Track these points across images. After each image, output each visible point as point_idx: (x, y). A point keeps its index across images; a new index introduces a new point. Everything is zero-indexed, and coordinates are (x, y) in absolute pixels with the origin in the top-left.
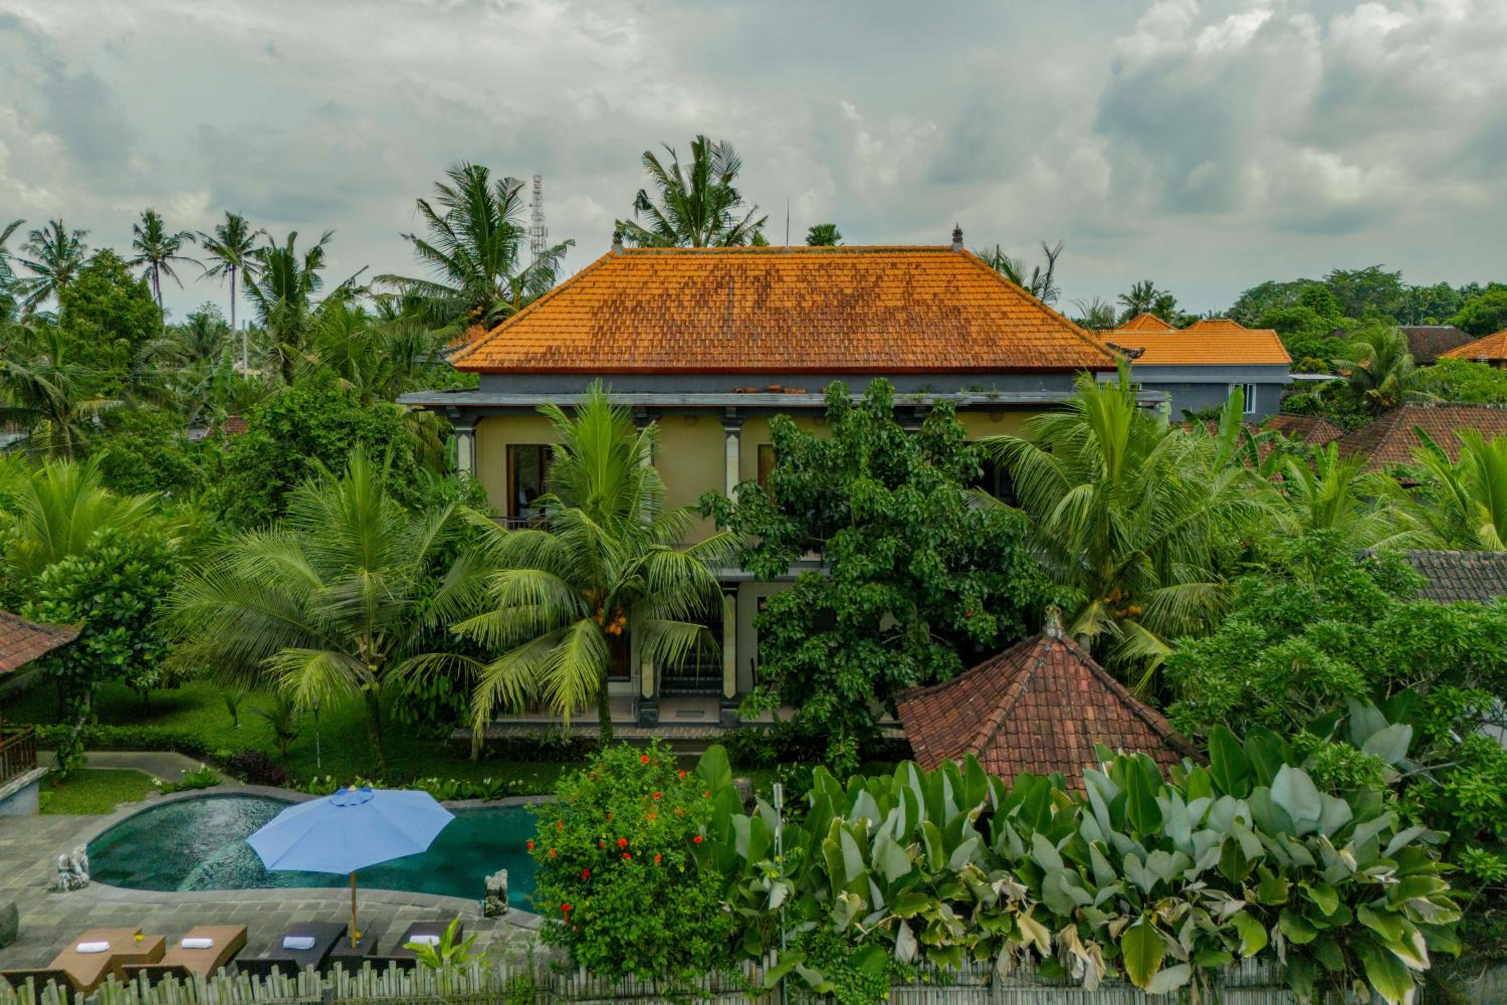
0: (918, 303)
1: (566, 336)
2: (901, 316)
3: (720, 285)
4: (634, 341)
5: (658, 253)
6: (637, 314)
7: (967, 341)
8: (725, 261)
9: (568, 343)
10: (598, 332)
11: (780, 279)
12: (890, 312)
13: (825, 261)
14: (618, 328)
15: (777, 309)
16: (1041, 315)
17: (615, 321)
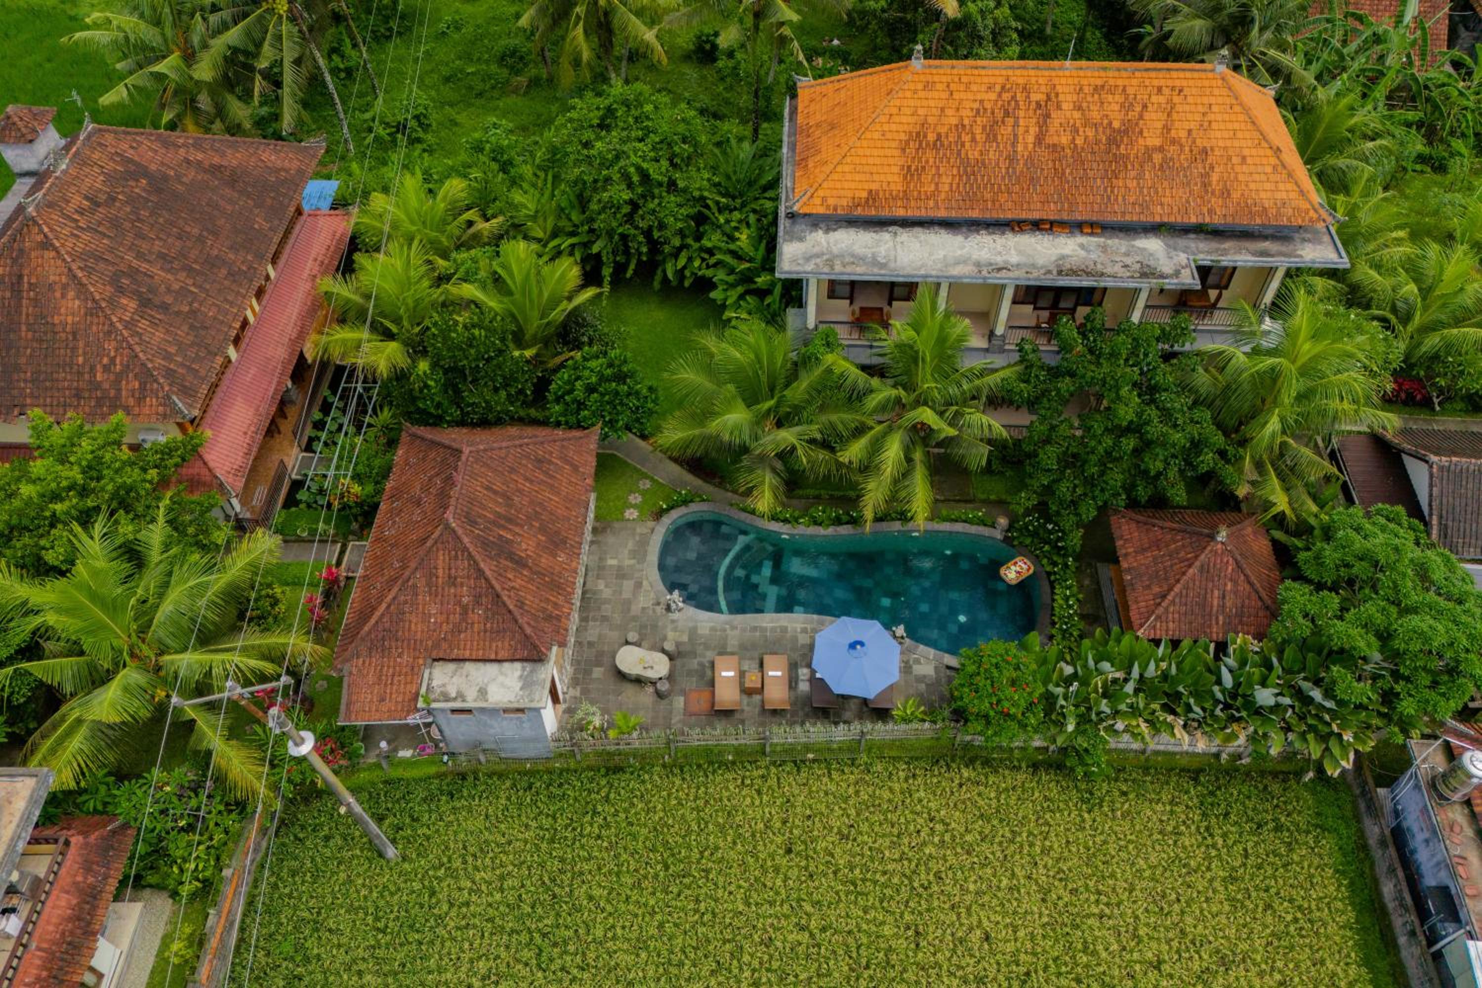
0: (1173, 142)
1: (882, 177)
2: (1157, 158)
3: (1007, 114)
4: (937, 184)
5: (953, 67)
6: (938, 150)
7: (1207, 192)
8: (1012, 79)
9: (885, 186)
10: (909, 173)
11: (1059, 107)
12: (1149, 152)
13: (1099, 82)
14: (923, 168)
15: (1054, 145)
16: (1273, 161)
17: (920, 161)
